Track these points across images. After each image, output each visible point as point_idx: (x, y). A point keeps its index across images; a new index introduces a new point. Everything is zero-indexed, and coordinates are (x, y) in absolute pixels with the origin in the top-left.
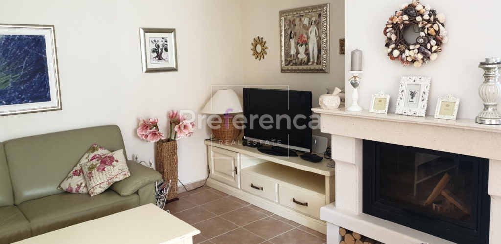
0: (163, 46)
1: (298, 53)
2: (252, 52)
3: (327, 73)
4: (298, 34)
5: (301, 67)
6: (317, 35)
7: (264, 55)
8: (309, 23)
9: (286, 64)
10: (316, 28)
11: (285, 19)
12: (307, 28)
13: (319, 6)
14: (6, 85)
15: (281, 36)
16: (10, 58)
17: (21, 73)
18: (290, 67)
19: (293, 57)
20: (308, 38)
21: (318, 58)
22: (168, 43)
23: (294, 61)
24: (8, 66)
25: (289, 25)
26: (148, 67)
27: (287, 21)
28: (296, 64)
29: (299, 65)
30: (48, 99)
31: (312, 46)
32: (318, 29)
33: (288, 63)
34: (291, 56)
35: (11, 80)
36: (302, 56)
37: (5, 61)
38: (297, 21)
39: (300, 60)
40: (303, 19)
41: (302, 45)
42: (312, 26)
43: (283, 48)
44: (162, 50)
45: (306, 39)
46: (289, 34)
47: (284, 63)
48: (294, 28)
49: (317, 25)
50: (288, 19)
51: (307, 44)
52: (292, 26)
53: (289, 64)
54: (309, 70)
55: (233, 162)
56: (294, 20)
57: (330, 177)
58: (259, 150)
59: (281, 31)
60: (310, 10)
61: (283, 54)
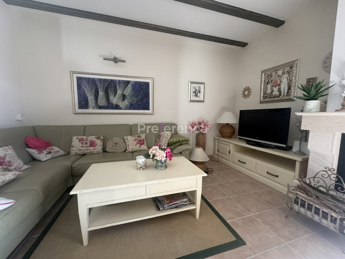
0: (198, 90)
1: (272, 91)
2: (242, 95)
3: (294, 101)
4: (273, 81)
5: (274, 99)
6: (288, 79)
7: (249, 95)
8: (282, 73)
9: (264, 98)
10: (287, 75)
11: (265, 74)
13: (291, 62)
14: (133, 102)
15: (261, 83)
16: (136, 91)
17: (139, 97)
18: (266, 100)
19: (269, 94)
20: (281, 82)
21: (288, 92)
22: (201, 89)
23: (269, 96)
24: (135, 94)
25: (268, 77)
26: (191, 99)
28: (270, 98)
29: (272, 98)
30: (149, 109)
31: (284, 86)
32: (289, 76)
33: (265, 98)
34: (267, 94)
35: (135, 100)
36: (276, 93)
37: (134, 92)
38: (274, 74)
39: (274, 95)
40: (278, 72)
41: (276, 87)
42: (284, 75)
43: (262, 90)
44: (198, 92)
45: (279, 83)
46: (267, 82)
47: (262, 98)
48: (271, 78)
49: (288, 73)
50: (267, 73)
51: (279, 85)
52: (270, 77)
54: (280, 100)
55: (228, 148)
56: (271, 74)
57: (300, 162)
58: (247, 143)
59: (261, 81)
60: (283, 66)
61: (262, 93)
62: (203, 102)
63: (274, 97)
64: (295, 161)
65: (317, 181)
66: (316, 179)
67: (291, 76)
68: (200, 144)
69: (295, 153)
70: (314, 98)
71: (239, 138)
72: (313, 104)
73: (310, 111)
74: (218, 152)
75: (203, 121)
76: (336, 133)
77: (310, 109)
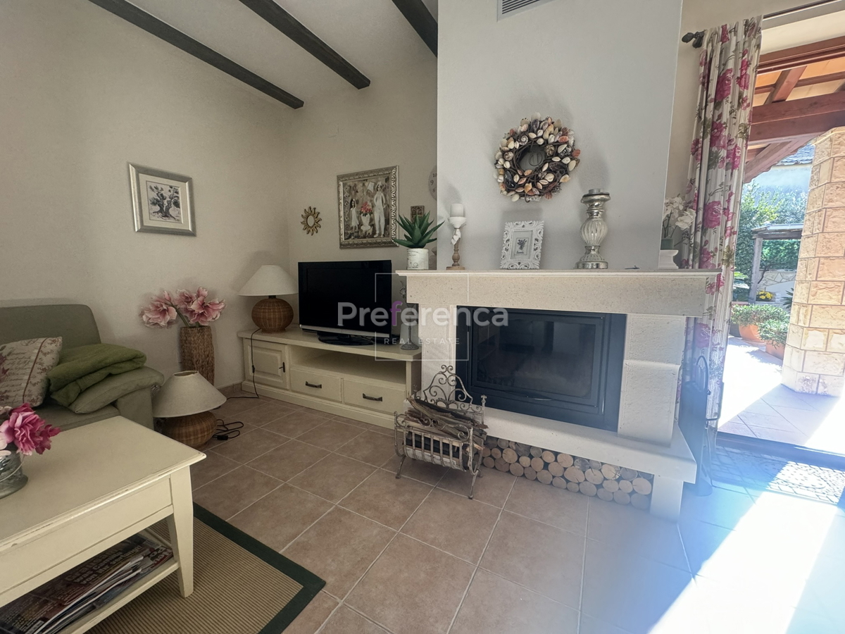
0: (171, 198)
1: (361, 224)
2: (303, 226)
3: (396, 246)
5: (365, 241)
6: (384, 202)
7: (318, 228)
8: (374, 189)
10: (382, 194)
11: (344, 185)
12: (371, 195)
13: (387, 169)
15: (339, 204)
18: (351, 241)
19: (355, 229)
20: (373, 207)
21: (386, 229)
22: (180, 195)
23: (355, 234)
25: (350, 192)
26: (145, 224)
27: (346, 187)
28: (358, 237)
29: (362, 238)
31: (379, 216)
32: (385, 196)
33: (348, 236)
34: (352, 228)
36: (366, 228)
38: (360, 187)
39: (364, 232)
40: (366, 184)
41: (365, 215)
42: (377, 192)
43: (342, 219)
44: (169, 203)
45: (371, 207)
46: (349, 202)
47: (343, 237)
49: (384, 190)
50: (348, 184)
51: (371, 213)
52: (353, 192)
53: (350, 237)
54: (375, 243)
55: (279, 358)
56: (355, 185)
57: (412, 362)
58: (320, 340)
59: (339, 199)
60: (375, 173)
61: (342, 226)
62: (192, 234)
63: (365, 237)
64: (405, 362)
65: (435, 392)
66: (433, 389)
67: (388, 198)
68: (195, 360)
69: (405, 347)
70: (420, 244)
71: (303, 329)
72: (419, 255)
73: (415, 269)
74: (253, 372)
75: (198, 292)
76: (451, 306)
77: (416, 265)
